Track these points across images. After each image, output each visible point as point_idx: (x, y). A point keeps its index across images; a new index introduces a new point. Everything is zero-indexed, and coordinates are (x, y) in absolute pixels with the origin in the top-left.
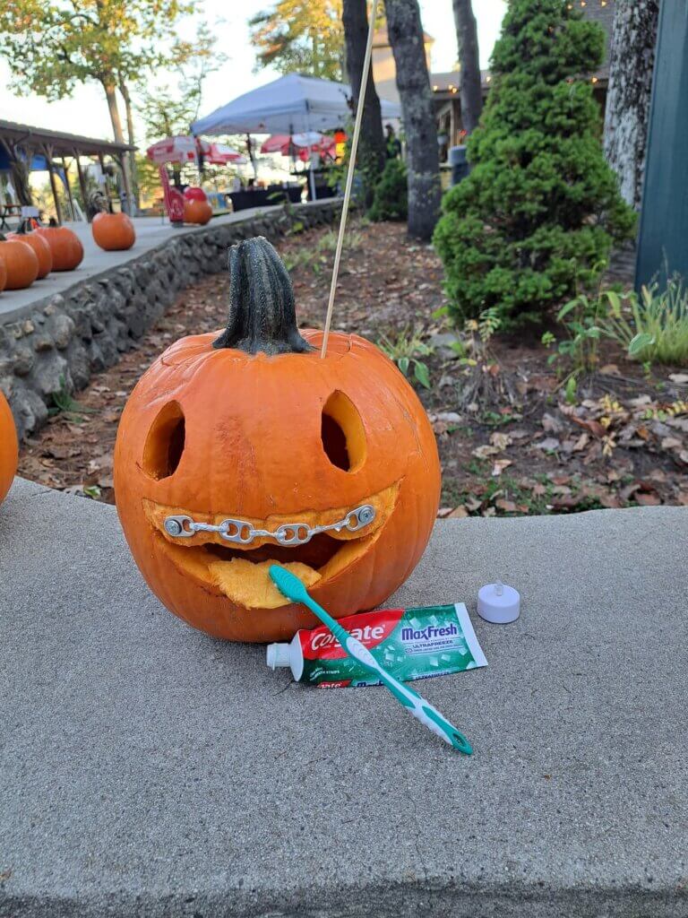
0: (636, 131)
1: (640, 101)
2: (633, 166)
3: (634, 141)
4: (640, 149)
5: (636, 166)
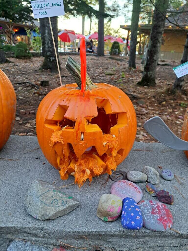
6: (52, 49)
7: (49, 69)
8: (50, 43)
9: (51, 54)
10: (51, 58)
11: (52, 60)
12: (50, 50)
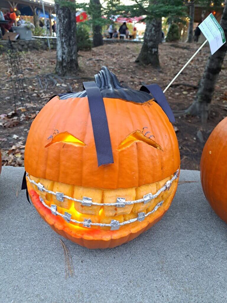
0: (59, 25)
1: (59, 13)
2: (60, 39)
3: (59, 29)
4: (62, 33)
5: (61, 40)
6: (155, 38)
7: (150, 64)
8: (154, 30)
9: (153, 45)
10: (152, 50)
11: (153, 52)
12: (153, 39)
